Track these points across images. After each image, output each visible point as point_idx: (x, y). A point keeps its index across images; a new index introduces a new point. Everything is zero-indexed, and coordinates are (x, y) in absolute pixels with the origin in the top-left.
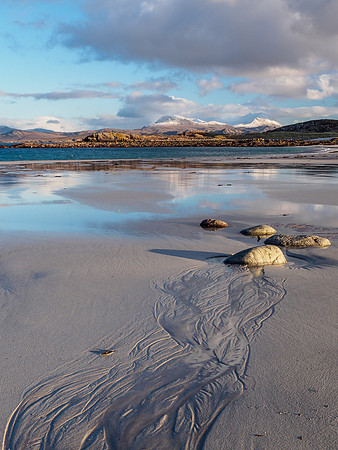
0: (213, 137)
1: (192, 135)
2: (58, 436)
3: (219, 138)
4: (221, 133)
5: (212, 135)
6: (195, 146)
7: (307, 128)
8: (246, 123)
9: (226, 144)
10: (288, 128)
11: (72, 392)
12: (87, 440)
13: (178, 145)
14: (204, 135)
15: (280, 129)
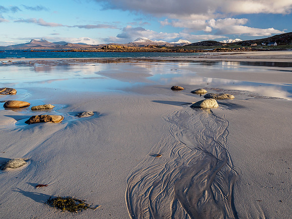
0: (161, 48)
1: (152, 47)
2: (156, 206)
3: (164, 48)
4: (164, 46)
5: (160, 47)
6: (153, 52)
7: (202, 44)
8: (175, 42)
9: (167, 51)
10: (194, 44)
11: (151, 179)
12: (172, 207)
13: (145, 51)
14: (157, 47)
15: (191, 45)
